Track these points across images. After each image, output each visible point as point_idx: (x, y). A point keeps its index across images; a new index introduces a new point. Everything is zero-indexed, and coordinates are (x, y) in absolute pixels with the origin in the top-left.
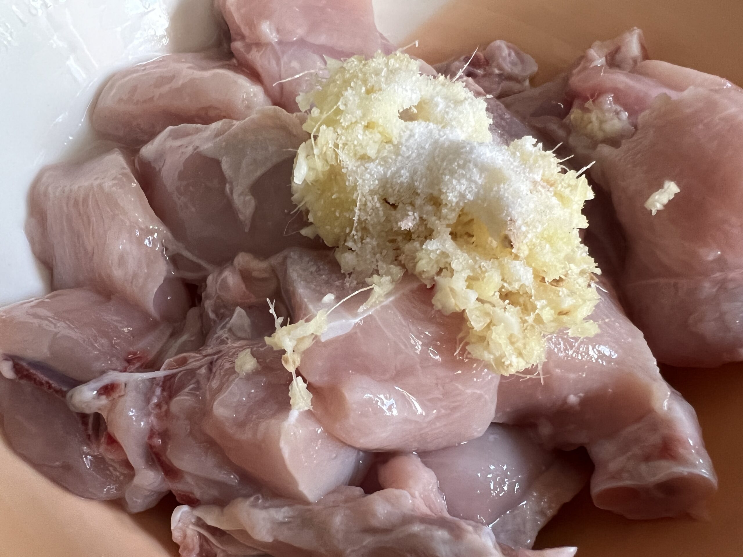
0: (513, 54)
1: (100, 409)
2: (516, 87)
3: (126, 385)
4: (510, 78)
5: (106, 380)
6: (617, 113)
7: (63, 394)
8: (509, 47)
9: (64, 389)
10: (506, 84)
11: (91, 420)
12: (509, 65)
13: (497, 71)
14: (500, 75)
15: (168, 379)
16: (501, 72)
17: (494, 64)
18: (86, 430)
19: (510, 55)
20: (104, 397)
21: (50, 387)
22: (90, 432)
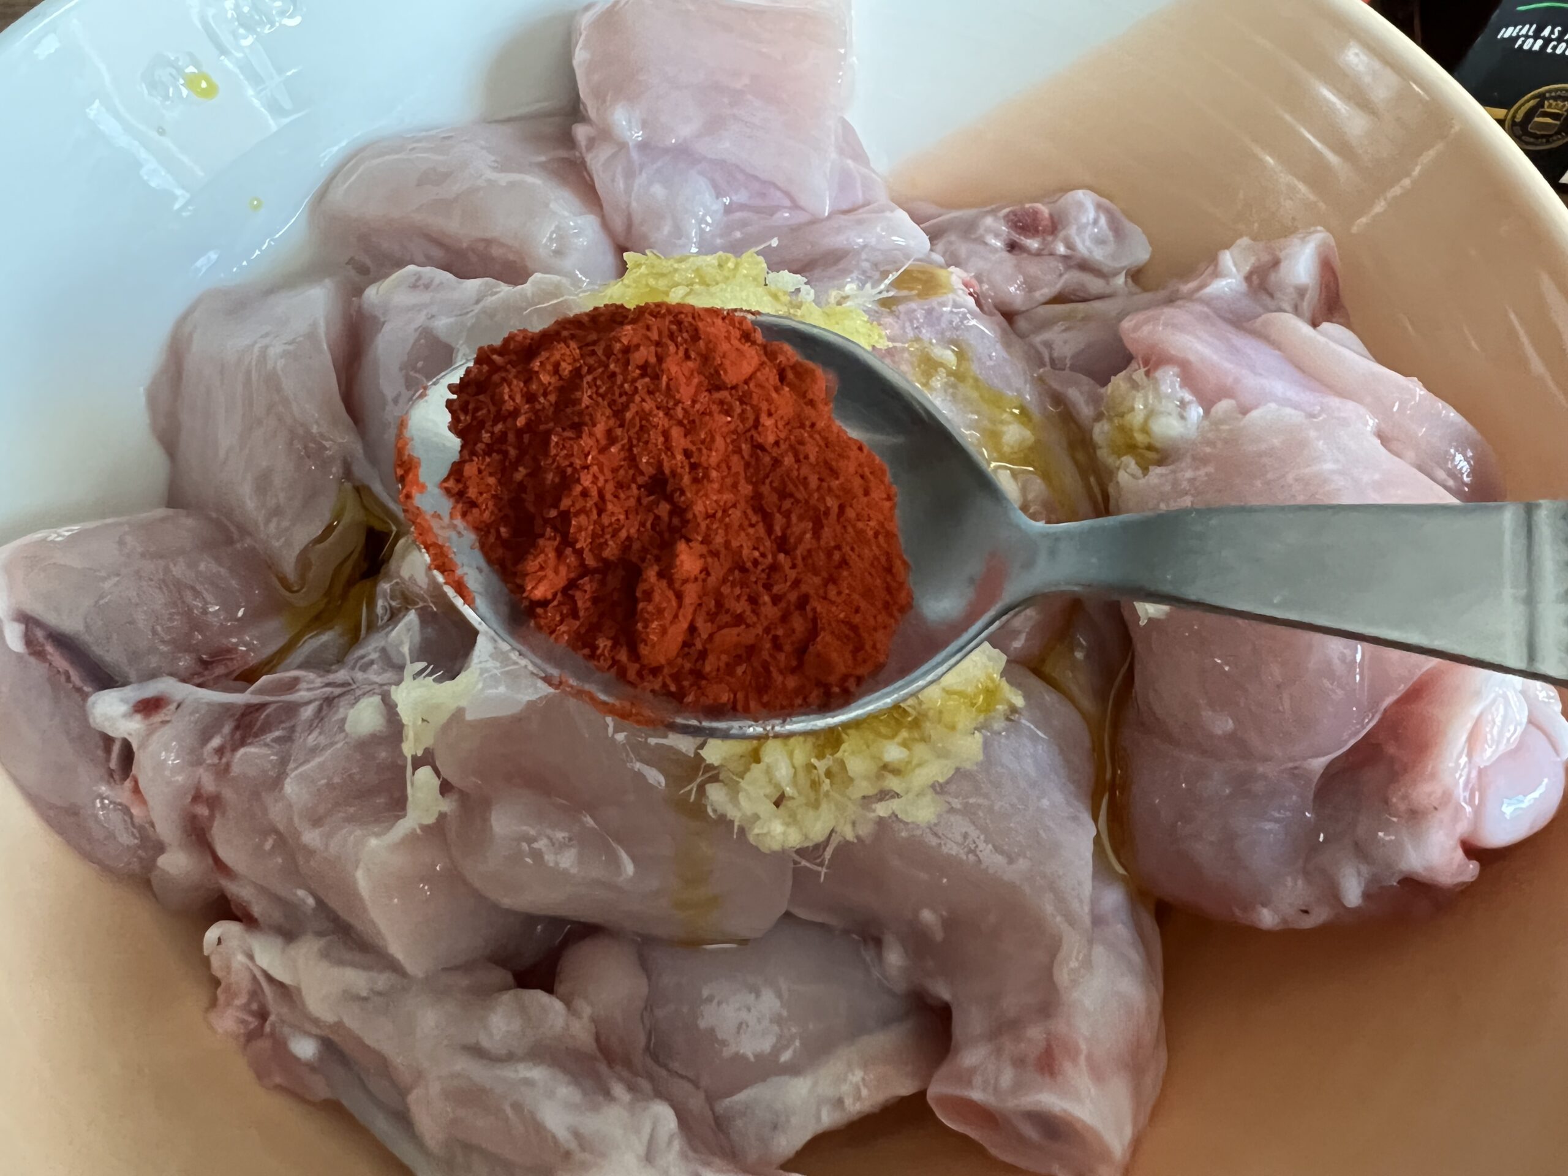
0: (1103, 221)
1: (130, 734)
2: (1095, 285)
3: (179, 706)
4: (1084, 266)
5: (151, 689)
6: (1183, 404)
7: (85, 696)
8: (1099, 207)
9: (86, 689)
10: (1073, 277)
11: (116, 748)
12: (1088, 243)
13: (1061, 249)
14: (1065, 258)
15: (251, 710)
16: (1069, 252)
17: (1062, 234)
18: (108, 760)
19: (1096, 222)
20: (138, 717)
21: (68, 679)
22: (113, 764)
